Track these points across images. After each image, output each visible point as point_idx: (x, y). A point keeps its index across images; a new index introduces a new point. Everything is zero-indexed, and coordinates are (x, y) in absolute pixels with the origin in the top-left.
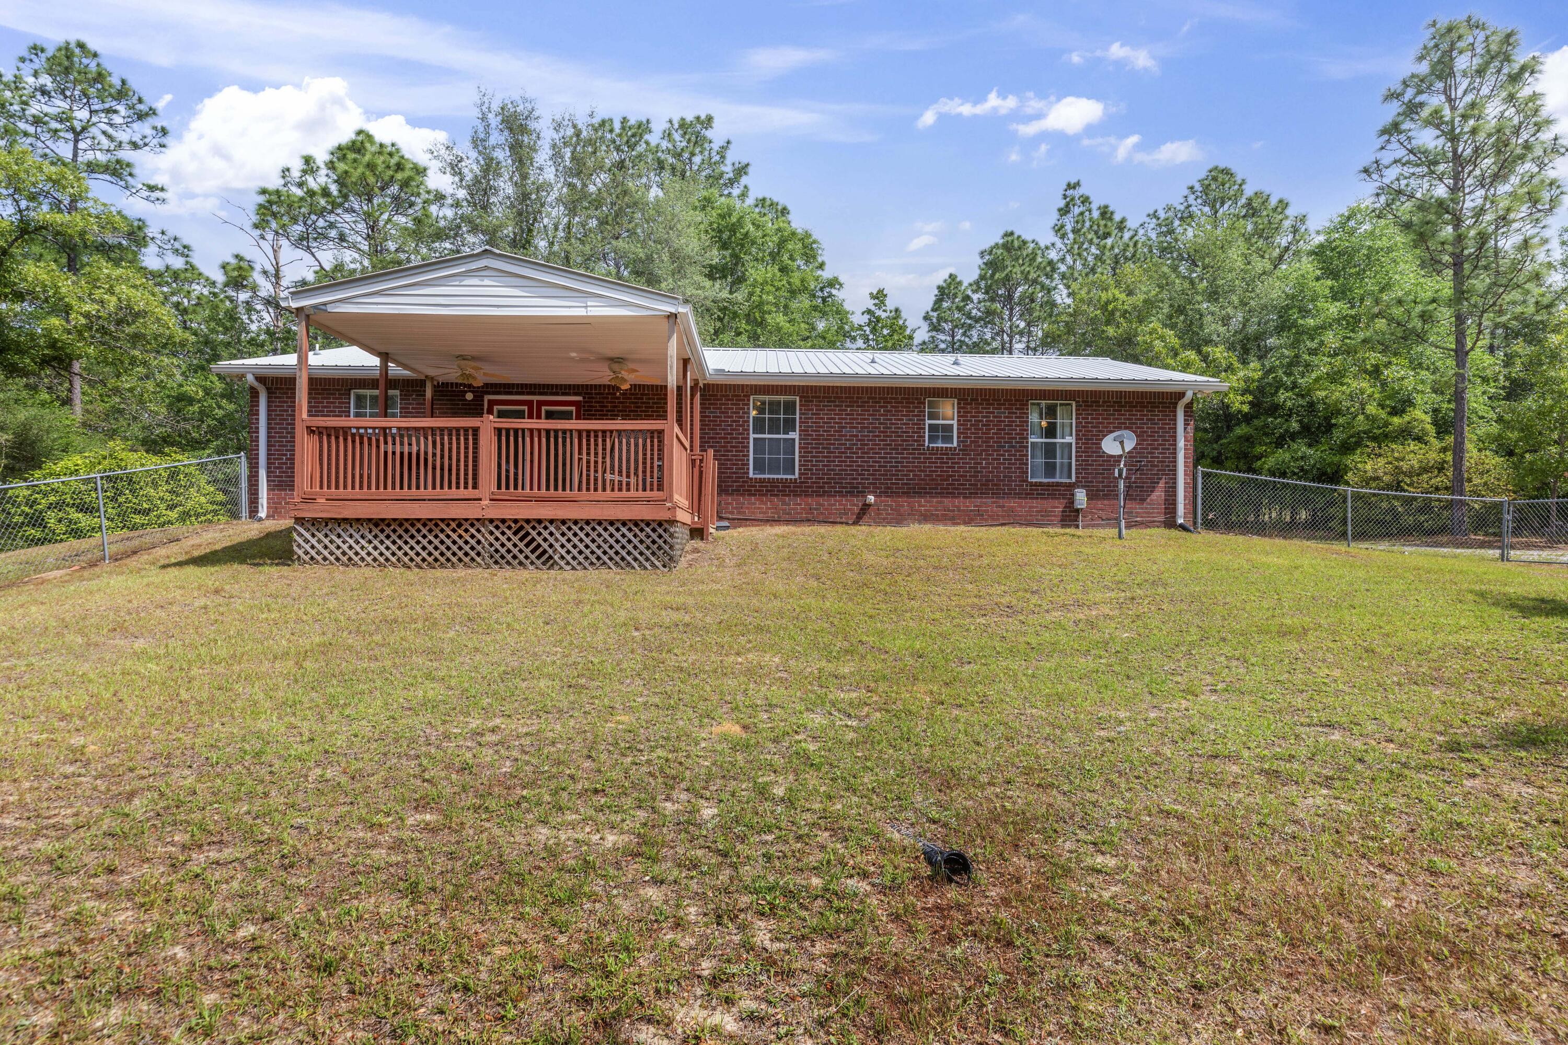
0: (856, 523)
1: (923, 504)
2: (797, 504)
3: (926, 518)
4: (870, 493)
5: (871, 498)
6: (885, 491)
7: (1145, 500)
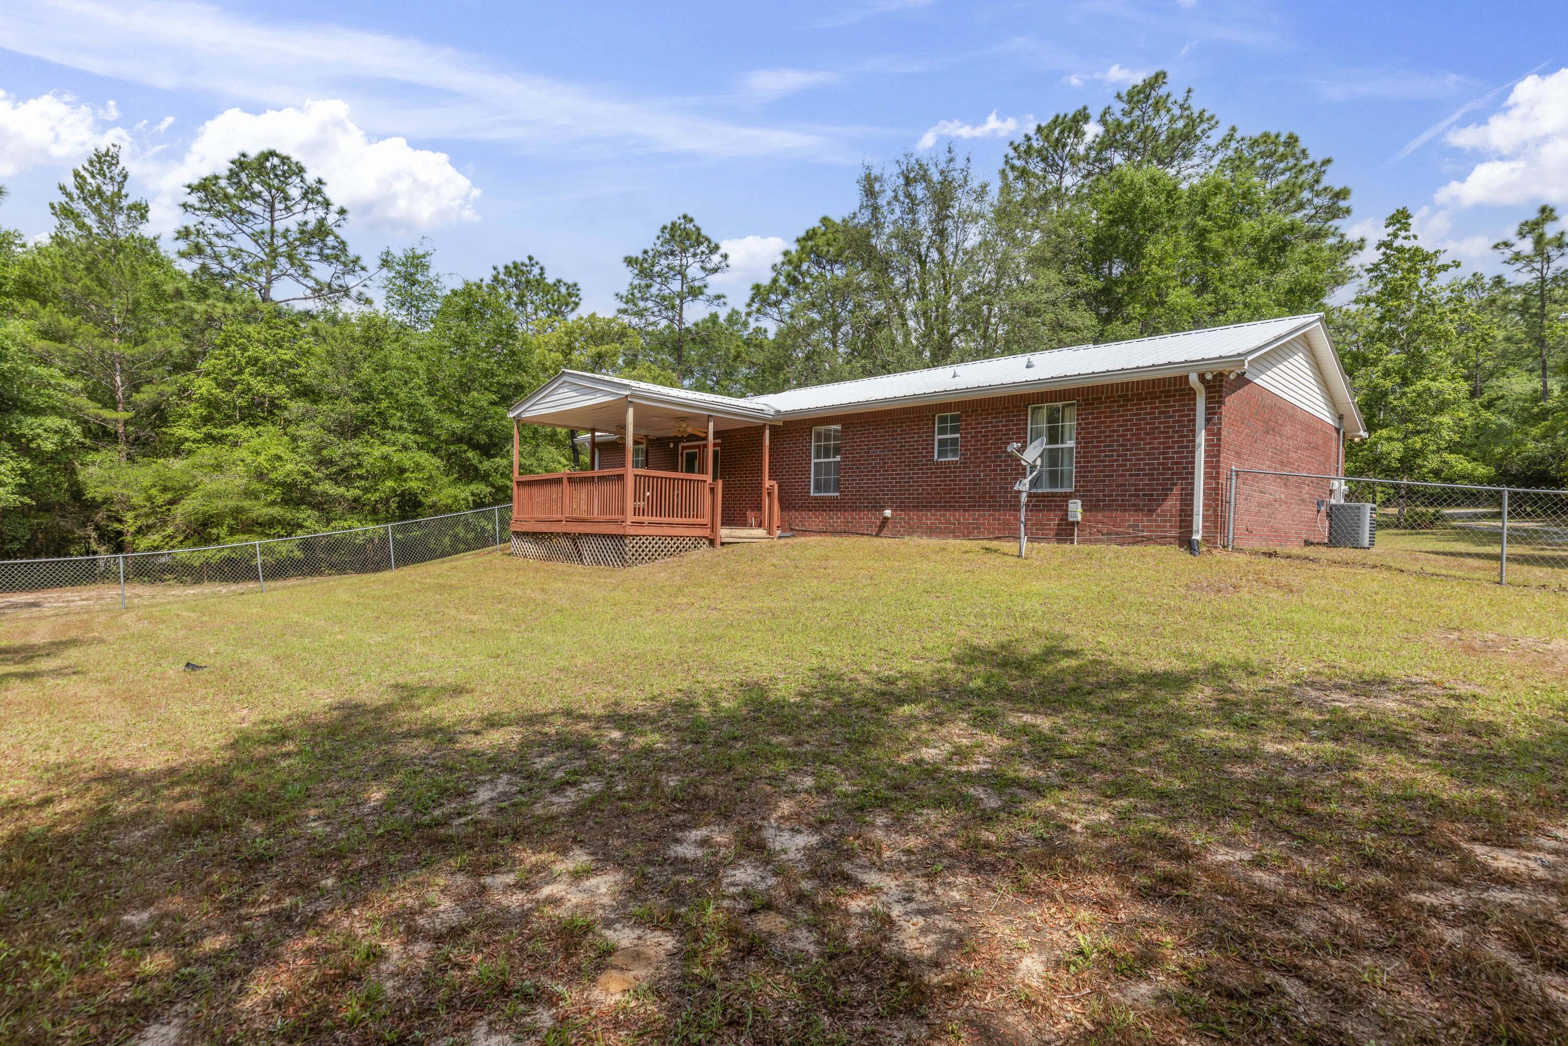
0: (877, 535)
1: (929, 518)
2: (838, 519)
3: (932, 532)
4: (888, 508)
5: (888, 513)
6: (900, 507)
7: (1154, 511)
